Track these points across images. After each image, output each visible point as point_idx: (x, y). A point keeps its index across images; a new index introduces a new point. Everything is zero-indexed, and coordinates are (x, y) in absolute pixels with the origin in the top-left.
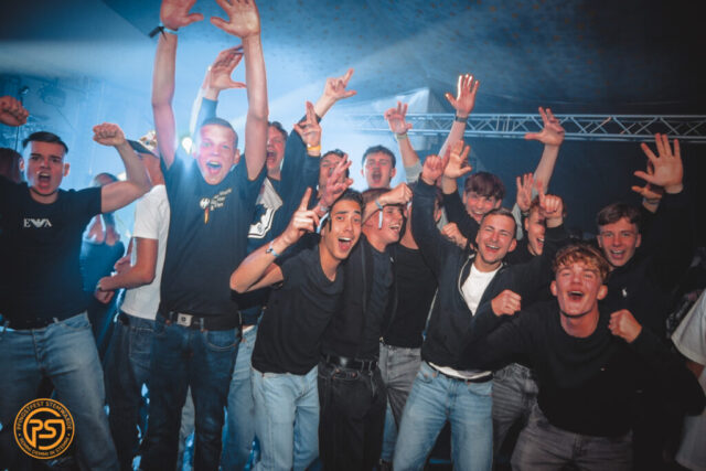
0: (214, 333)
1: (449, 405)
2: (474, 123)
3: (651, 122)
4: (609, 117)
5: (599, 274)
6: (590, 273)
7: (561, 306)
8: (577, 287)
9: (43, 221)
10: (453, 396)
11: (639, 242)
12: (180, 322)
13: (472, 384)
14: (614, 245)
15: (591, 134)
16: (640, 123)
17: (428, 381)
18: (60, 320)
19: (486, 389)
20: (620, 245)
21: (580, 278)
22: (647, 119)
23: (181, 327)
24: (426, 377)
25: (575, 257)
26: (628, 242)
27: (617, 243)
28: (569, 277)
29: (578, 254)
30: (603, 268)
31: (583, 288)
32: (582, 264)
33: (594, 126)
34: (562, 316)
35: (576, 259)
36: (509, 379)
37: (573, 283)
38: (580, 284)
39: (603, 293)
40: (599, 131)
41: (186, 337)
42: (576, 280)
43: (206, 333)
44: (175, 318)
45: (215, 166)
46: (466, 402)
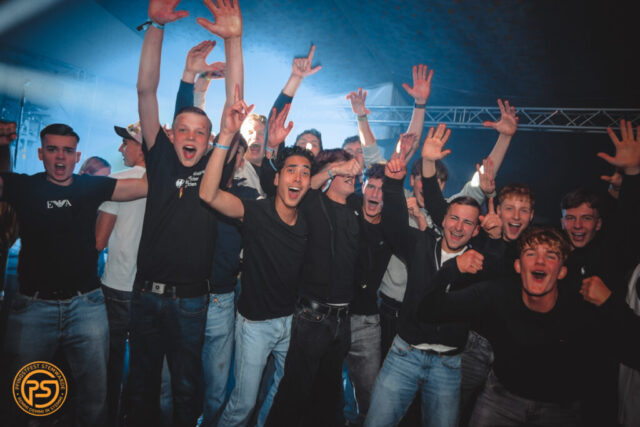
0: (186, 300)
1: (422, 376)
2: (433, 115)
3: (595, 115)
4: (557, 110)
5: (561, 256)
6: (553, 255)
7: (524, 284)
8: (540, 267)
9: (64, 202)
10: (426, 368)
11: (599, 225)
12: (154, 290)
13: (445, 357)
14: (575, 228)
15: (539, 126)
16: (584, 115)
17: (402, 354)
18: (82, 293)
19: (456, 362)
20: (581, 228)
21: (544, 259)
22: (592, 112)
23: (155, 294)
24: (400, 350)
25: (539, 239)
26: (588, 225)
27: (578, 226)
28: (532, 257)
29: (543, 237)
30: (564, 250)
31: (545, 269)
32: (547, 246)
33: (543, 118)
34: (524, 294)
35: (541, 241)
36: (476, 351)
37: (537, 264)
38: (543, 265)
39: (563, 273)
40: (547, 123)
41: (160, 304)
42: (540, 261)
43: (178, 300)
44: (150, 287)
45: (190, 150)
46: (438, 374)
